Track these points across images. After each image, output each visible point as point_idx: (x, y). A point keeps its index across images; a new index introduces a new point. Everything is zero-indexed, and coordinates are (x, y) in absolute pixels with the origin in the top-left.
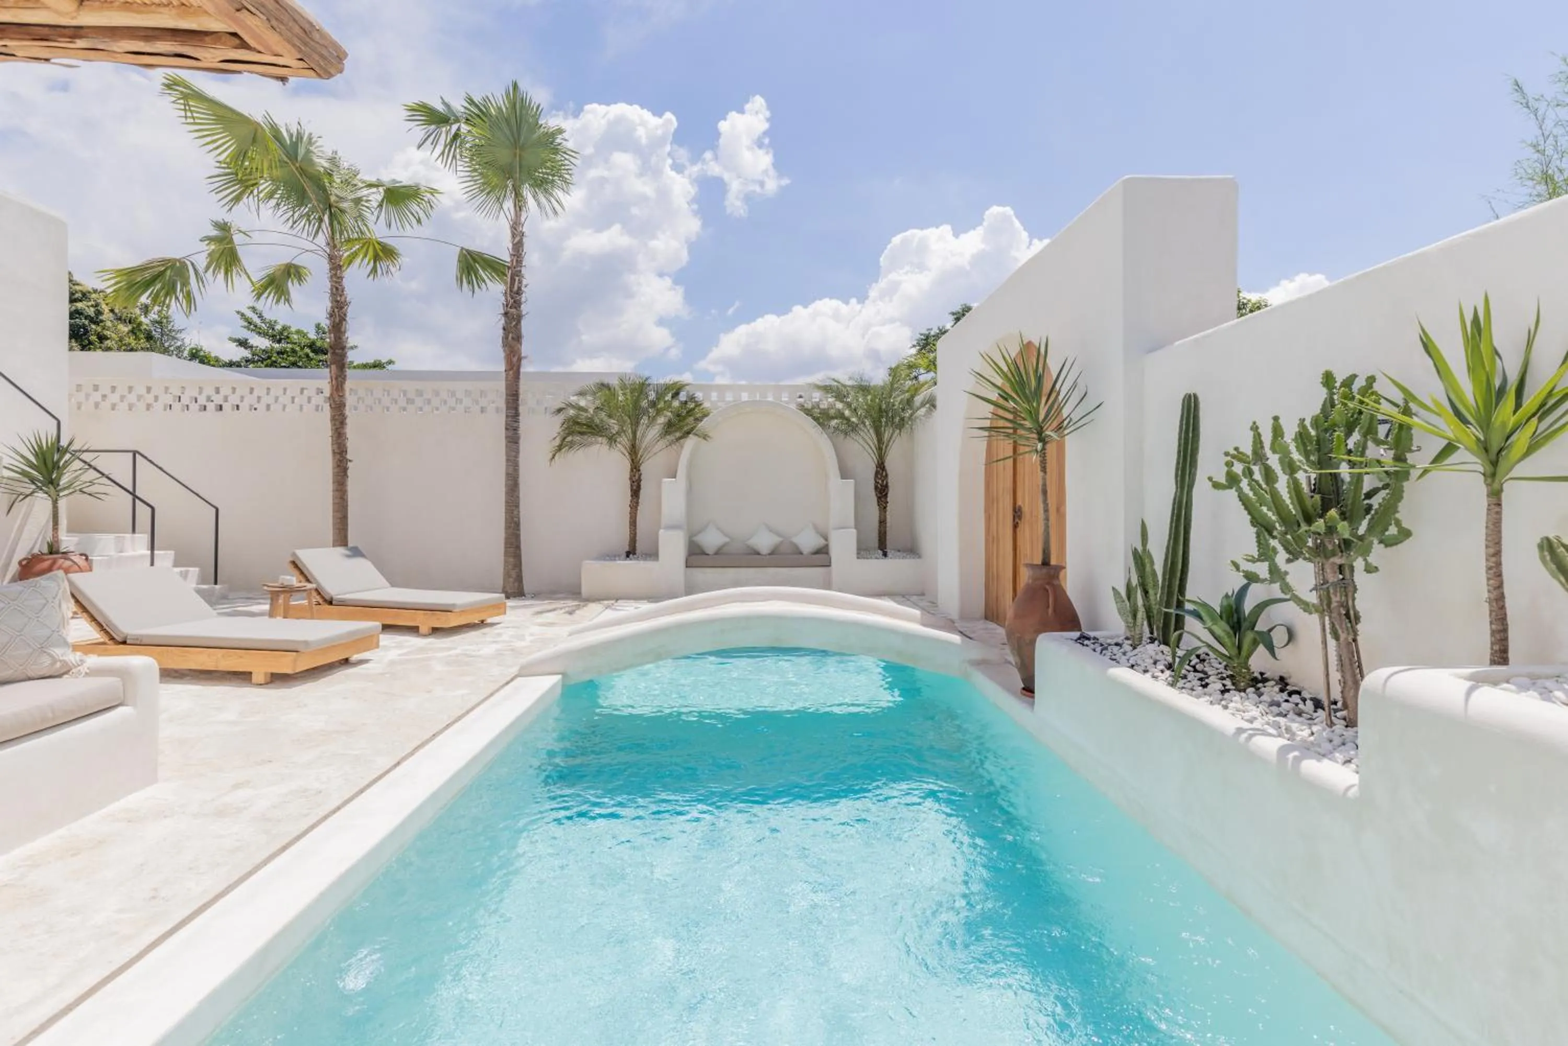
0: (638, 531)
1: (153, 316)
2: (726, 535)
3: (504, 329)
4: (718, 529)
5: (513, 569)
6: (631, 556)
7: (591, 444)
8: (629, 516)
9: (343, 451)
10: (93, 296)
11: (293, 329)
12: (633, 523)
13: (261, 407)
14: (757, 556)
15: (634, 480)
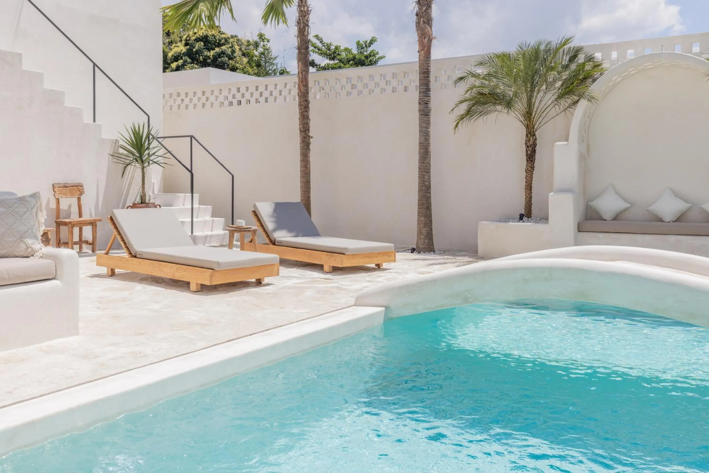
0: (533, 195)
1: (261, 50)
2: (626, 201)
3: (417, 15)
4: (617, 193)
5: (424, 227)
6: (525, 219)
7: (490, 112)
8: (525, 180)
9: (306, 130)
10: (231, 40)
11: (342, 48)
12: (529, 187)
13: (262, 100)
14: (660, 223)
15: (528, 144)
